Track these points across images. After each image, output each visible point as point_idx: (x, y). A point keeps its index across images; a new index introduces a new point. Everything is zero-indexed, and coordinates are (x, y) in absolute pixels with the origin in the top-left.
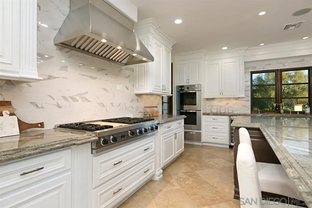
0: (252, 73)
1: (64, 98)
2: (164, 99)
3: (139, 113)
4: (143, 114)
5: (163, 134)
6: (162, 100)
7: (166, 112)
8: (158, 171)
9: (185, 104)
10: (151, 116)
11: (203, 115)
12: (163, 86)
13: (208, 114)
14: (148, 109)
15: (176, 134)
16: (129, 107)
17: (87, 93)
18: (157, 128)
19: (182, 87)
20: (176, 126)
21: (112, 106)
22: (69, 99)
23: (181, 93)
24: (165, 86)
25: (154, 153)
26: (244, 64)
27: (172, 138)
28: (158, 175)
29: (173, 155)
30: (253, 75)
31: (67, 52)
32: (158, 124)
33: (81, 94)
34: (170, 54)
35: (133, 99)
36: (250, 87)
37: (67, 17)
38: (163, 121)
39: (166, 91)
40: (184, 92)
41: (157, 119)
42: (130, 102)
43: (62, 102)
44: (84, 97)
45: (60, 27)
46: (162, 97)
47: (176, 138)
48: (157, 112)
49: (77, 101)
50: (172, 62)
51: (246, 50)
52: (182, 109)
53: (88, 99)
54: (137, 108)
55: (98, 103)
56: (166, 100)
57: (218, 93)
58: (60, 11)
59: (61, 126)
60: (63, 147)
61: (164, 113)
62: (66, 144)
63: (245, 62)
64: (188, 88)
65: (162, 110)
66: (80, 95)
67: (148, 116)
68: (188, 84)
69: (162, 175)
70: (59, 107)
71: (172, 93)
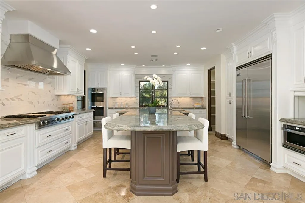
0: (140, 82)
1: (7, 99)
2: (78, 98)
3: (58, 108)
4: (62, 109)
5: (77, 121)
6: (77, 98)
7: (80, 107)
8: (74, 144)
9: (96, 101)
10: (68, 110)
11: (108, 109)
12: (77, 89)
13: (112, 108)
14: (66, 105)
15: (87, 122)
16: (51, 104)
17: (21, 95)
18: (73, 117)
19: (93, 88)
20: (87, 116)
21: (39, 103)
22: (10, 100)
23: (92, 93)
24: (79, 89)
25: (71, 133)
26: (134, 75)
27: (84, 124)
28: (74, 146)
29: (85, 135)
30: (141, 83)
31: (8, 69)
32: (74, 115)
33: (18, 96)
34: (83, 66)
35: (54, 99)
36: (139, 91)
37: (8, 46)
38: (77, 113)
39: (79, 93)
40: (95, 92)
41: (73, 112)
42: (52, 101)
43: (5, 102)
44: (19, 98)
45: (4, 53)
46: (77, 96)
47: (86, 124)
48: (73, 108)
49: (15, 101)
50: (85, 70)
51: (136, 67)
52: (94, 105)
53: (22, 99)
54: (57, 105)
55: (28, 102)
56: (80, 99)
57: (119, 94)
58: (4, 43)
59: (7, 117)
60: (24, 124)
61: (78, 108)
62: (25, 123)
63: (135, 75)
64: (98, 90)
65: (77, 106)
66: (16, 97)
67: (66, 110)
68: (97, 87)
69: (77, 147)
70: (3, 105)
71: (85, 94)
